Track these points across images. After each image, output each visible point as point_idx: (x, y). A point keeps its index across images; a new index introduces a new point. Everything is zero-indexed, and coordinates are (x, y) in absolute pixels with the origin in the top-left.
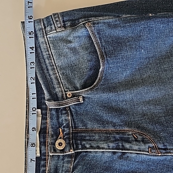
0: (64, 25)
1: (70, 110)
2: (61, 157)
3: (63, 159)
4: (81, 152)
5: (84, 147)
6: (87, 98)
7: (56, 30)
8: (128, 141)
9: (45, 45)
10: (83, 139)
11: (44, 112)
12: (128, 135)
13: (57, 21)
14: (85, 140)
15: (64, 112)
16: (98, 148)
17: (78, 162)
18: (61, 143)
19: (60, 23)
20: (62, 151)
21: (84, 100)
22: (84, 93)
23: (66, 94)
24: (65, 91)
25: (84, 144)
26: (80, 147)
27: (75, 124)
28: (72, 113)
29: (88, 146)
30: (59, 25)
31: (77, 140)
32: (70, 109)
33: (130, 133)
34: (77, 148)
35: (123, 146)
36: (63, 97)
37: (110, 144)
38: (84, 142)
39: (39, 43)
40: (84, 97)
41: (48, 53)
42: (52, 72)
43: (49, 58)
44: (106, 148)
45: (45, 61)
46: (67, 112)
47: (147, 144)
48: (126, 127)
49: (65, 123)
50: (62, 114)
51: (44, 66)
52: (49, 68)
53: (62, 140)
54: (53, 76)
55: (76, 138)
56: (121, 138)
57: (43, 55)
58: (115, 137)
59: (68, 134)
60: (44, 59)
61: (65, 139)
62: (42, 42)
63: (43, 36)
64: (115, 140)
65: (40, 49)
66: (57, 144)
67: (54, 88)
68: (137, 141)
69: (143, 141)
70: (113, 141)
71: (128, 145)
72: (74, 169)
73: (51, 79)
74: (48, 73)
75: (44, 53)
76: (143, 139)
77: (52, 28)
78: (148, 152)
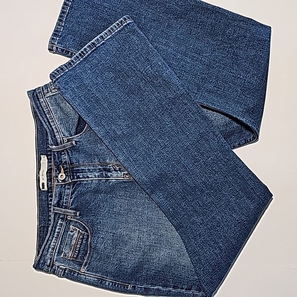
1: (67, 152)
2: (64, 186)
3: (65, 186)
4: (77, 181)
5: (78, 177)
6: (78, 142)
7: (51, 91)
8: (109, 171)
9: (44, 104)
10: (78, 171)
11: (49, 157)
12: (110, 167)
14: (79, 173)
15: (63, 153)
16: (88, 177)
17: (75, 189)
18: (62, 176)
20: (63, 181)
21: (76, 144)
22: (76, 138)
23: (63, 140)
24: (62, 138)
26: (76, 177)
27: (71, 162)
28: (68, 154)
29: (81, 177)
30: (53, 88)
31: (74, 173)
32: (67, 150)
33: (111, 165)
34: (74, 178)
35: (106, 175)
36: (61, 142)
37: (97, 175)
38: (78, 174)
39: (40, 103)
40: (76, 141)
41: (47, 109)
42: (52, 124)
43: (49, 113)
44: (93, 177)
45: (46, 116)
46: (65, 153)
47: (123, 173)
48: (107, 161)
49: (64, 161)
50: (61, 154)
51: (46, 120)
52: (50, 121)
53: (62, 173)
54: (53, 127)
55: (72, 171)
56: (105, 169)
57: (44, 112)
58: (99, 169)
59: (67, 168)
60: (46, 115)
61: (64, 173)
62: (42, 102)
63: (43, 98)
64: (100, 171)
65: (42, 108)
66: (59, 177)
67: (55, 136)
68: (115, 170)
69: (120, 170)
70: (99, 172)
71: (109, 174)
72: (72, 194)
73: (52, 129)
74: (50, 124)
75: (45, 110)
76: (120, 169)
77: (48, 90)
78: (124, 177)
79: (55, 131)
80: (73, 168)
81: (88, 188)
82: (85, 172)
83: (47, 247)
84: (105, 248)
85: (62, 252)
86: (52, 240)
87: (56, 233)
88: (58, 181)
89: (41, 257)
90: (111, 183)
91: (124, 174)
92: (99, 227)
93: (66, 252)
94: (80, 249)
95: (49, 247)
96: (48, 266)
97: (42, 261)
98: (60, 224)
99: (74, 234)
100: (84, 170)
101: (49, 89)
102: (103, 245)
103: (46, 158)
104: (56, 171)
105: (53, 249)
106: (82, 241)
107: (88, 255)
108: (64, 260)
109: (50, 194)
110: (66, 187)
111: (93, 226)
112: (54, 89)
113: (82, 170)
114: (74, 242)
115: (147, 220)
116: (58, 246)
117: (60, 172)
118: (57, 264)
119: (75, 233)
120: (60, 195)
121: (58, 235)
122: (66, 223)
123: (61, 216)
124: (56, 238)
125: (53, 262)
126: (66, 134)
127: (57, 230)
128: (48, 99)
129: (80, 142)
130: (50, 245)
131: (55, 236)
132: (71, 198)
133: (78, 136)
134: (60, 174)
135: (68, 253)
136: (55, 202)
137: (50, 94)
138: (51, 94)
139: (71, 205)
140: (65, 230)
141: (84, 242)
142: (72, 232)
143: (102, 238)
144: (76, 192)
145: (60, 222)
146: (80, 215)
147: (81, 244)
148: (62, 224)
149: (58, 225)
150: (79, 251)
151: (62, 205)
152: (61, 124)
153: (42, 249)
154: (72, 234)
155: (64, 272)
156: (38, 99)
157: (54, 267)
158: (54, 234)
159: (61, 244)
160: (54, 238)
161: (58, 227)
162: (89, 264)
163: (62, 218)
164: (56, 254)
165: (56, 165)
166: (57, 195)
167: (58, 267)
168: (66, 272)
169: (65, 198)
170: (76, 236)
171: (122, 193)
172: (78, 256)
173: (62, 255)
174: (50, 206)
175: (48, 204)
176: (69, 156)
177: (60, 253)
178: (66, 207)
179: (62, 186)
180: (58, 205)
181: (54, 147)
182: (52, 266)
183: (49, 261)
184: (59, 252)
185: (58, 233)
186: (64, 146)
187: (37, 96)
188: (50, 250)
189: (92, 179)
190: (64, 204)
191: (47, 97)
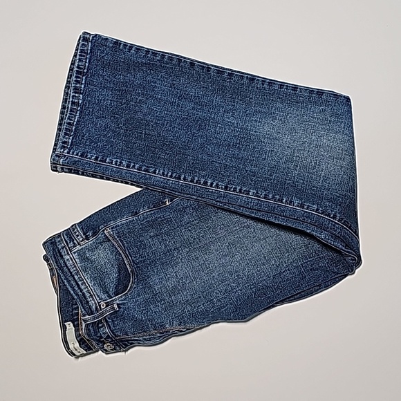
0: (86, 236)
6: (121, 304)
7: (79, 244)
9: (71, 262)
13: (78, 236)
19: (82, 237)
21: (119, 307)
22: (118, 299)
23: (100, 306)
24: (98, 303)
28: (109, 325)
30: (81, 239)
36: (96, 309)
39: (64, 262)
40: (118, 304)
41: (75, 269)
42: (82, 287)
43: (77, 273)
45: (74, 278)
46: (104, 325)
49: (104, 336)
50: (99, 328)
51: (74, 284)
52: (80, 283)
54: (85, 291)
57: (71, 273)
60: (73, 276)
62: (68, 260)
63: (68, 254)
65: (67, 267)
67: (88, 302)
73: (84, 294)
74: (80, 288)
75: (72, 270)
77: (74, 243)
79: (87, 295)
101: (75, 241)
112: (83, 241)
126: (103, 297)
128: (76, 254)
129: (124, 304)
133: (121, 297)
137: (78, 248)
138: (80, 248)
152: (95, 285)
156: (61, 256)
176: (110, 327)
181: (88, 317)
186: (102, 314)
187: (60, 253)
191: (75, 253)
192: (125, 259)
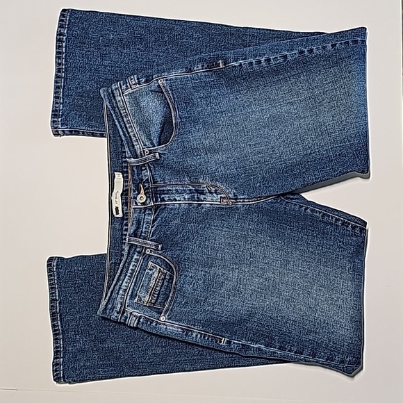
0: (139, 81)
1: (149, 167)
2: (143, 210)
3: (145, 212)
4: (161, 205)
5: (163, 200)
6: (162, 154)
7: (131, 87)
8: (202, 193)
9: (122, 103)
10: (163, 192)
11: (125, 175)
12: (203, 188)
13: (132, 79)
14: (164, 194)
15: (143, 168)
16: (175, 200)
17: (158, 215)
18: (141, 198)
19: (135, 80)
20: (143, 204)
21: (160, 157)
22: (160, 149)
23: (144, 151)
25: (163, 198)
26: (159, 200)
27: (154, 180)
28: (151, 170)
29: (166, 199)
30: (134, 83)
31: (157, 194)
32: (149, 165)
33: (205, 186)
34: (157, 201)
35: (198, 198)
36: (141, 154)
37: (186, 197)
38: (163, 196)
39: (116, 102)
40: (159, 154)
41: (124, 111)
42: (130, 130)
43: (126, 116)
44: (182, 200)
45: (123, 120)
46: (146, 169)
47: (219, 196)
48: (201, 180)
49: (145, 179)
50: (142, 170)
51: (123, 125)
52: (127, 125)
53: (142, 194)
54: (131, 134)
55: (155, 192)
56: (197, 191)
57: (121, 114)
58: (190, 190)
59: (148, 188)
60: (123, 118)
61: (145, 194)
62: (119, 101)
63: (120, 96)
64: (191, 193)
65: (118, 108)
66: (138, 198)
67: (133, 146)
68: (210, 192)
69: (216, 193)
70: (189, 194)
71: (202, 197)
72: (154, 221)
73: (130, 137)
74: (127, 131)
75: (122, 112)
76: (216, 190)
77: (127, 86)
78: (220, 202)
79: (134, 139)
80: (157, 188)
81: (175, 214)
82: (172, 193)
83: (117, 287)
84: (193, 290)
85: (136, 296)
86: (124, 279)
87: (130, 271)
88: (136, 204)
89: (109, 300)
90: (204, 210)
91: (221, 197)
92: (187, 263)
93: (142, 295)
94: (159, 293)
95: (120, 288)
96: (118, 313)
97: (110, 306)
98: (135, 259)
99: (153, 273)
100: (170, 190)
101: (128, 84)
102: (191, 286)
103: (121, 175)
104: (134, 192)
105: (125, 290)
106: (163, 283)
107: (170, 298)
108: (139, 306)
109: (125, 222)
110: (147, 212)
111: (178, 262)
113: (168, 190)
114: (152, 283)
115: (250, 258)
116: (132, 288)
117: (139, 193)
118: (129, 310)
119: (155, 273)
120: (139, 222)
121: (132, 274)
122: (144, 259)
123: (138, 249)
124: (129, 276)
125: (125, 307)
126: (147, 143)
127: (131, 267)
128: (128, 97)
129: (165, 154)
130: (121, 286)
131: (129, 274)
132: (152, 227)
133: (163, 147)
134: (139, 196)
135: (145, 297)
136: (132, 231)
137: (130, 91)
139: (152, 236)
140: (141, 268)
141: (166, 283)
142: (150, 270)
143: (191, 277)
144: (159, 219)
145: (135, 257)
146: (162, 249)
147: (162, 286)
148: (138, 260)
149: (134, 260)
150: (158, 294)
151: (141, 235)
153: (111, 290)
154: (151, 272)
155: (139, 321)
156: (114, 97)
157: (125, 314)
158: (127, 272)
159: (135, 285)
160: (127, 277)
161: (133, 263)
162: (171, 310)
163: (139, 252)
164: (128, 297)
165: (135, 183)
166: (134, 223)
167: (131, 314)
168: (141, 320)
169: (144, 226)
170: (155, 275)
171: (217, 223)
172: (156, 301)
173: (136, 300)
174: (124, 237)
175: (122, 235)
176: (151, 172)
177: (132, 297)
178: (145, 238)
179: (141, 211)
180: (135, 234)
181: (133, 159)
182: (123, 313)
183: (119, 306)
184: (132, 295)
185: (133, 270)
186: (145, 160)
187: (113, 94)
188: (121, 292)
189: (180, 202)
190: (143, 234)
191: (126, 95)
192: (172, 111)
